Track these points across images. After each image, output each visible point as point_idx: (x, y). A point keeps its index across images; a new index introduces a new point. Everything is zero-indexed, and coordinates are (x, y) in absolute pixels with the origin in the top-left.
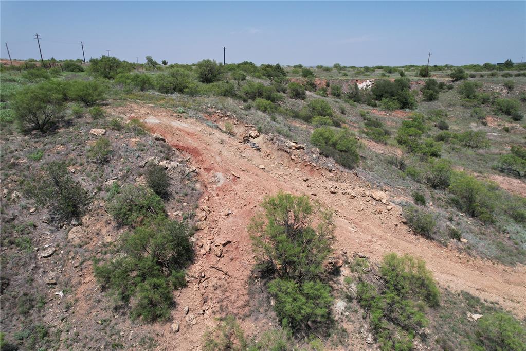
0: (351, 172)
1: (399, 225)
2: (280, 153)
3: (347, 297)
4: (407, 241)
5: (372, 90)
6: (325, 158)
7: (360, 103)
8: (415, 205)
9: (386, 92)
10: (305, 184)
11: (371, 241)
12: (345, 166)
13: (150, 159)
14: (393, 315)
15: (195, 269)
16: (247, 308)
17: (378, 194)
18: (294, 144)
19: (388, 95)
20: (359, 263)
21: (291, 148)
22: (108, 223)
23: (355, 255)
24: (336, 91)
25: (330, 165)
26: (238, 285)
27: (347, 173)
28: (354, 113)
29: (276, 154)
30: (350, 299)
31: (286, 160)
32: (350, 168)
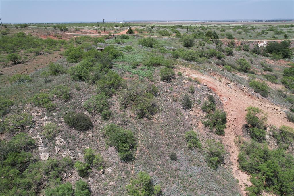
0: (266, 98)
1: (284, 118)
2: (240, 90)
3: (269, 135)
4: (287, 123)
5: (267, 47)
6: (256, 93)
7: (259, 55)
8: (290, 112)
9: (275, 49)
10: (251, 102)
11: (275, 122)
12: (263, 96)
13: (206, 92)
14: (283, 140)
15: (228, 124)
16: (242, 135)
17: (277, 108)
18: (244, 87)
19: (276, 51)
20: (272, 127)
21: (244, 88)
22: (200, 110)
23: (271, 125)
24: (246, 48)
25: (258, 96)
26: (239, 129)
27: (264, 99)
28: (257, 63)
29: (238, 91)
30: (270, 135)
31: (242, 93)
32: (265, 97)
